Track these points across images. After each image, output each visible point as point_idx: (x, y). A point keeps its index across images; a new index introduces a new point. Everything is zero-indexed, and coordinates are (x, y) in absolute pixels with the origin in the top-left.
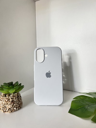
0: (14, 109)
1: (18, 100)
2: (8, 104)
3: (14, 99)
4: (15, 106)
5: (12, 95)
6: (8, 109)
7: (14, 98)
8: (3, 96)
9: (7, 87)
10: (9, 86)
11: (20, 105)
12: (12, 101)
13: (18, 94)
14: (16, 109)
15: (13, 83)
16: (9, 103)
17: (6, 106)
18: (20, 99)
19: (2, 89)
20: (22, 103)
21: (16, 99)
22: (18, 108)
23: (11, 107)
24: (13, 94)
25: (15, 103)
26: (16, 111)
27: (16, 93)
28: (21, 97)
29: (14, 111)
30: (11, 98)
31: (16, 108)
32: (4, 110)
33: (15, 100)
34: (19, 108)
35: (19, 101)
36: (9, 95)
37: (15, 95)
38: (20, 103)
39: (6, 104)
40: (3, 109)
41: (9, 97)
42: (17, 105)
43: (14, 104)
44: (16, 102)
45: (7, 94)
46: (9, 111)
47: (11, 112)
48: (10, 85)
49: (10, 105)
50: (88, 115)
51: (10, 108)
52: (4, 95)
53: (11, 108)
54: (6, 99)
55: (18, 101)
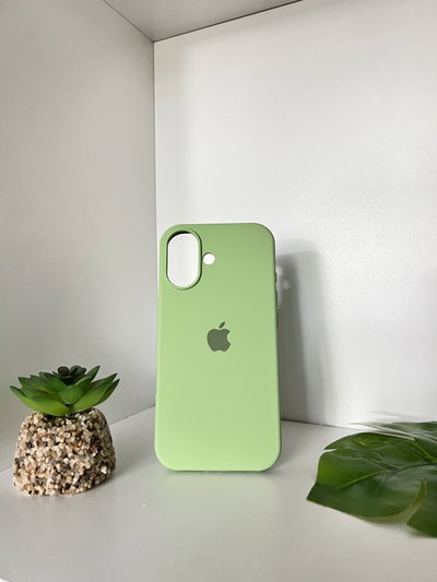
6: (81, 473)
16: (82, 447)
17: (72, 462)
25: (103, 448)
30: (88, 427)
32: (62, 483)
39: (71, 455)
41: (77, 425)
43: (102, 453)
47: (92, 484)
49: (87, 458)
50: (392, 504)
51: (88, 467)
53: (92, 467)
54: (69, 435)
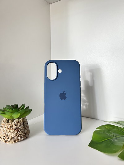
0: (18, 139)
1: (23, 127)
2: (11, 132)
3: (19, 126)
4: (20, 135)
5: (16, 121)
6: (11, 138)
7: (19, 124)
8: (5, 122)
9: (10, 110)
10: (12, 109)
11: (26, 134)
12: (16, 128)
13: (23, 120)
14: (21, 139)
15: (18, 105)
16: (12, 130)
17: (8, 134)
18: (27, 126)
19: (4, 112)
20: (28, 131)
21: (21, 126)
22: (23, 137)
23: (15, 135)
24: (17, 119)
25: (19, 131)
26: (21, 141)
27: (22, 119)
28: (27, 123)
29: (18, 142)
30: (15, 124)
31: (21, 137)
32: (5, 140)
33: (20, 128)
34: (25, 137)
35: (25, 128)
36: (13, 120)
37: (20, 120)
38: (26, 131)
39: (8, 132)
40: (4, 138)
41: (12, 123)
42: (22, 133)
43: (19, 133)
44: (21, 129)
45: (10, 119)
46: (12, 141)
47: (14, 142)
48: (14, 107)
49: (13, 134)
52: (6, 120)
53: (14, 137)
54: (8, 126)
55: (23, 129)
